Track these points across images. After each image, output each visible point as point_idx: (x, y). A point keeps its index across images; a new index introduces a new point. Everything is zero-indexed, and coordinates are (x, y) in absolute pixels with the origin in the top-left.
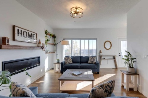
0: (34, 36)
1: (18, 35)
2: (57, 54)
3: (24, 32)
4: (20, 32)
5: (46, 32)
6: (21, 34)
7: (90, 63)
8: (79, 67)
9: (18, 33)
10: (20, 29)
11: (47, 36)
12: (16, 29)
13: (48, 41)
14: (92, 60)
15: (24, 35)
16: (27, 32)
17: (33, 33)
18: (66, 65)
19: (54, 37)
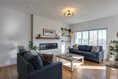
0: (53, 32)
1: (45, 33)
2: (71, 43)
3: (48, 31)
4: (46, 31)
5: (62, 29)
6: (47, 32)
7: (92, 52)
8: (80, 54)
9: (45, 32)
10: (46, 30)
11: (62, 31)
12: (45, 30)
13: (64, 34)
14: (95, 50)
15: (48, 32)
16: (50, 31)
17: (53, 31)
18: (73, 51)
19: (70, 31)
